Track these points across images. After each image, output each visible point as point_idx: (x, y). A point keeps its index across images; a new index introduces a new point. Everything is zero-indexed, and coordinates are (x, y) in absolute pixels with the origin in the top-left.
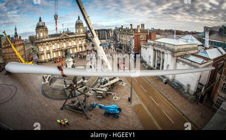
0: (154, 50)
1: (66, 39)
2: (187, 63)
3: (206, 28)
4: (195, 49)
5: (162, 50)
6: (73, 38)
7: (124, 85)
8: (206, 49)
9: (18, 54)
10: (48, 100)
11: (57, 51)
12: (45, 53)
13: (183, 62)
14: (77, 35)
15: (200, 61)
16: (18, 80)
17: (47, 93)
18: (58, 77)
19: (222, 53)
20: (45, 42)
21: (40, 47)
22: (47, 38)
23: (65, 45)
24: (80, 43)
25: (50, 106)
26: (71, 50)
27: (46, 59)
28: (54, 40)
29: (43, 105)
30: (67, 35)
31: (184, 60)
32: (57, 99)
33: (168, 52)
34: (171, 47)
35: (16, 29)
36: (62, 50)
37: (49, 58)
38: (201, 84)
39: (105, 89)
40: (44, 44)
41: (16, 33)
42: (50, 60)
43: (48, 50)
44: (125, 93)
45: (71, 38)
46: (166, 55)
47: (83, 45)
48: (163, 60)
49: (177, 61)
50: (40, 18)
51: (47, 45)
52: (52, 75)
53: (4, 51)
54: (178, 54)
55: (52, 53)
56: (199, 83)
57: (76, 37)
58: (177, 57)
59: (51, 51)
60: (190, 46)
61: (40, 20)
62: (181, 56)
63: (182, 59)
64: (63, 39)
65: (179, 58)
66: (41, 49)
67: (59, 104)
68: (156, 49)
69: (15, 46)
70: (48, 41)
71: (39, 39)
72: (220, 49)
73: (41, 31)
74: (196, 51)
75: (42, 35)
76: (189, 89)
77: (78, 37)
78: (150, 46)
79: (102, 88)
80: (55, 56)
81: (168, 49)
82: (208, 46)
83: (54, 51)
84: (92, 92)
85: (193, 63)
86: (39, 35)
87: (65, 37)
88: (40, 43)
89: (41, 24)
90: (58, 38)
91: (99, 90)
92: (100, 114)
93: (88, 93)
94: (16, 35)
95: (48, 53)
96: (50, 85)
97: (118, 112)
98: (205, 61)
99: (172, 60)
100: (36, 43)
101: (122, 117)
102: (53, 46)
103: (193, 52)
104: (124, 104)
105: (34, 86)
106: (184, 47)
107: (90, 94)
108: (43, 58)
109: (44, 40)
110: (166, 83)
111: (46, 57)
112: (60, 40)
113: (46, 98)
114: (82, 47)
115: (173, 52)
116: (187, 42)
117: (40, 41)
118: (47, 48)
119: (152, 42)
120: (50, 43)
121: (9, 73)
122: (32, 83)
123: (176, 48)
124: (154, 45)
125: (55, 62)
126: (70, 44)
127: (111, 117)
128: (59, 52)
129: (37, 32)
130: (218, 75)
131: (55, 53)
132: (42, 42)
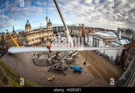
0: (93, 38)
1: (42, 32)
2: (111, 46)
3: (119, 29)
4: (114, 39)
5: (98, 38)
6: (46, 31)
7: (80, 56)
8: (119, 39)
9: (15, 42)
10: (38, 67)
11: (38, 39)
12: (31, 40)
13: (109, 45)
14: (49, 30)
15: (118, 45)
16: (17, 57)
17: (37, 63)
18: (41, 53)
19: (127, 42)
20: (31, 34)
21: (28, 37)
22: (32, 32)
23: (42, 35)
24: (50, 34)
25: (41, 71)
26: (45, 38)
27: (31, 43)
28: (36, 33)
29: (37, 71)
30: (43, 30)
31: (110, 44)
32: (44, 66)
33: (101, 39)
34: (103, 37)
35: (13, 27)
36: (40, 38)
37: (33, 43)
38: (118, 56)
39: (71, 58)
40: (30, 35)
41: (14, 30)
42: (34, 44)
43: (32, 38)
44: (81, 60)
45: (45, 31)
46: (100, 41)
47: (52, 35)
48: (98, 44)
49: (106, 44)
50: (28, 21)
51: (32, 35)
52: (38, 52)
53: (6, 41)
54: (107, 41)
55: (34, 40)
56: (117, 56)
57: (48, 31)
58: (106, 42)
59: (34, 39)
60: (112, 37)
61: (28, 22)
62: (108, 42)
63: (109, 44)
64: (41, 32)
65: (107, 43)
66: (29, 38)
67: (46, 69)
68: (94, 37)
69: (13, 38)
70: (33, 33)
71: (27, 33)
72: (127, 40)
73: (29, 28)
74: (115, 40)
75: (29, 30)
76: (112, 59)
77: (49, 31)
78: (91, 36)
79: (70, 58)
80: (36, 42)
81: (101, 38)
82: (120, 38)
83: (36, 39)
84: (63, 60)
85: (114, 46)
86: (27, 30)
87: (42, 31)
88: (28, 35)
89: (28, 24)
90: (38, 31)
91: (68, 59)
92: (71, 72)
93: (61, 61)
94: (14, 31)
95: (33, 40)
96: (38, 58)
97: (80, 70)
98: (120, 45)
99: (103, 44)
100: (25, 35)
101: (83, 72)
102: (36, 36)
103: (113, 40)
104: (82, 66)
105: (28, 60)
106: (109, 37)
107: (62, 62)
108: (30, 43)
109: (30, 33)
110: (100, 55)
111: (31, 42)
112: (39, 32)
113: (37, 66)
114: (51, 36)
115: (104, 40)
116: (110, 35)
117: (28, 33)
118: (32, 37)
119: (92, 34)
120: (34, 34)
121: (10, 54)
122: (26, 58)
123: (106, 38)
124: (93, 36)
125: (37, 45)
126: (45, 35)
127: (77, 73)
128: (39, 40)
129: (26, 29)
130: (126, 53)
131: (36, 40)
132: (29, 34)
